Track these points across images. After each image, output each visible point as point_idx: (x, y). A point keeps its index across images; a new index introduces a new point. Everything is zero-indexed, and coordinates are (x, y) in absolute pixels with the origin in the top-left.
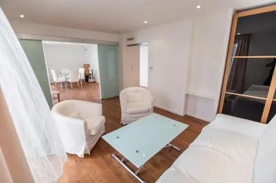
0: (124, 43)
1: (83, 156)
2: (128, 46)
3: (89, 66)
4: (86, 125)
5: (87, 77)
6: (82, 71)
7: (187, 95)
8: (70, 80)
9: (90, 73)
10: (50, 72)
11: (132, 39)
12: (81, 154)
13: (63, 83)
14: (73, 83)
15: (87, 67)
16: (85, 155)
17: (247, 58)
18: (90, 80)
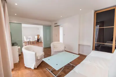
0: (53, 25)
1: (33, 69)
2: (55, 26)
3: (39, 35)
4: (36, 54)
5: (38, 40)
6: (36, 37)
7: (79, 45)
8: (31, 41)
9: (40, 38)
10: (24, 37)
11: (56, 24)
12: (33, 68)
13: (28, 42)
14: (32, 42)
15: (38, 36)
16: (34, 68)
17: (103, 28)
18: (39, 41)
